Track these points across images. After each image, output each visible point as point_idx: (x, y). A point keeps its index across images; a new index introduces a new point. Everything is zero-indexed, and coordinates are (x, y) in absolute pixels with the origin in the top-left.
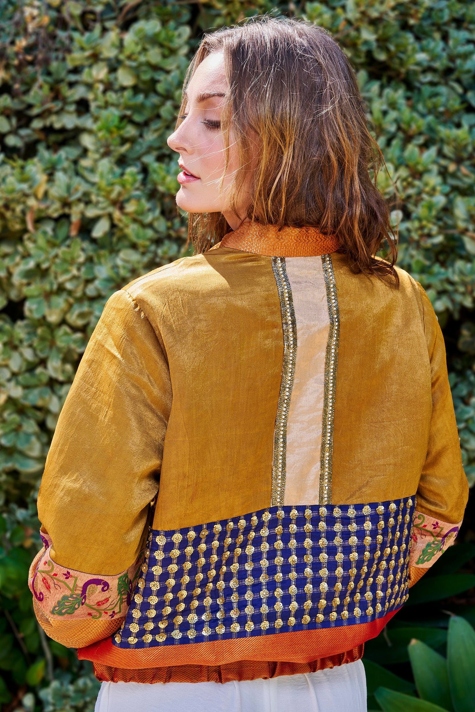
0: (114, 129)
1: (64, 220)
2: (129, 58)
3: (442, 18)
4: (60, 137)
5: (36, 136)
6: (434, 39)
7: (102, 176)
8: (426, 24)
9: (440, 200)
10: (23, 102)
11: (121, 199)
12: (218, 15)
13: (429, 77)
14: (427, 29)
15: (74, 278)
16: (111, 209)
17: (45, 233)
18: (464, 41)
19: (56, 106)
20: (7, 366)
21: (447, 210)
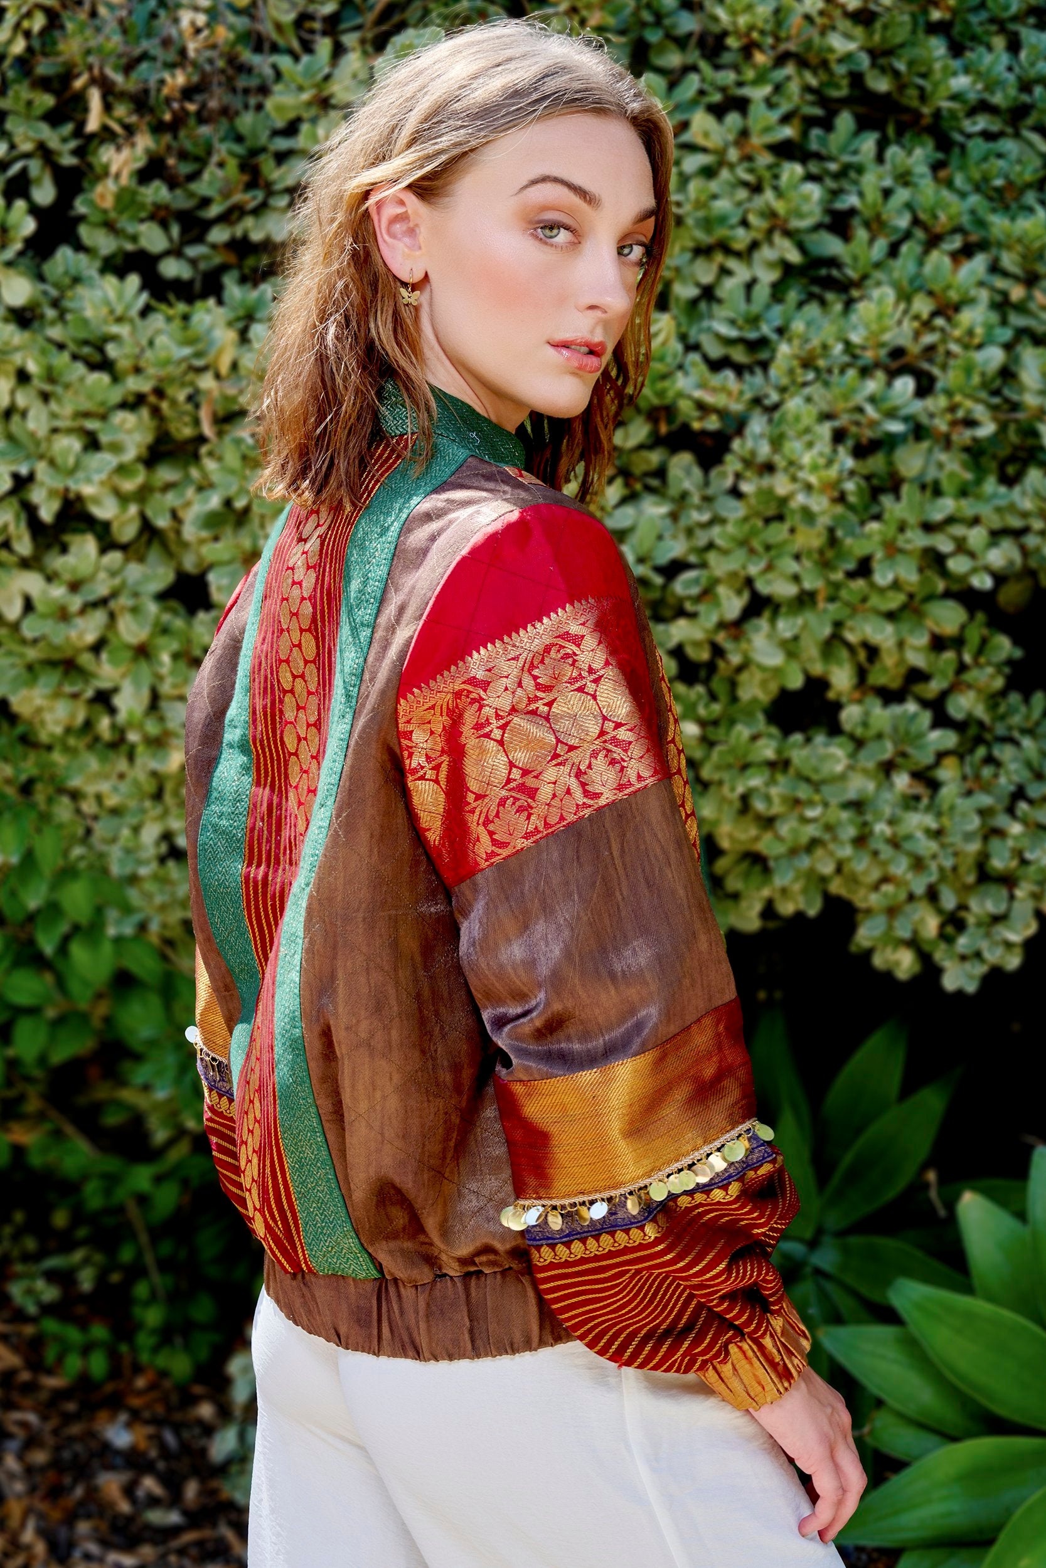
3: (1006, 6)
5: (217, 260)
6: (990, 48)
8: (974, 19)
9: (994, 357)
10: (191, 195)
13: (982, 123)
14: (979, 30)
17: (238, 442)
19: (252, 199)
21: (1007, 374)
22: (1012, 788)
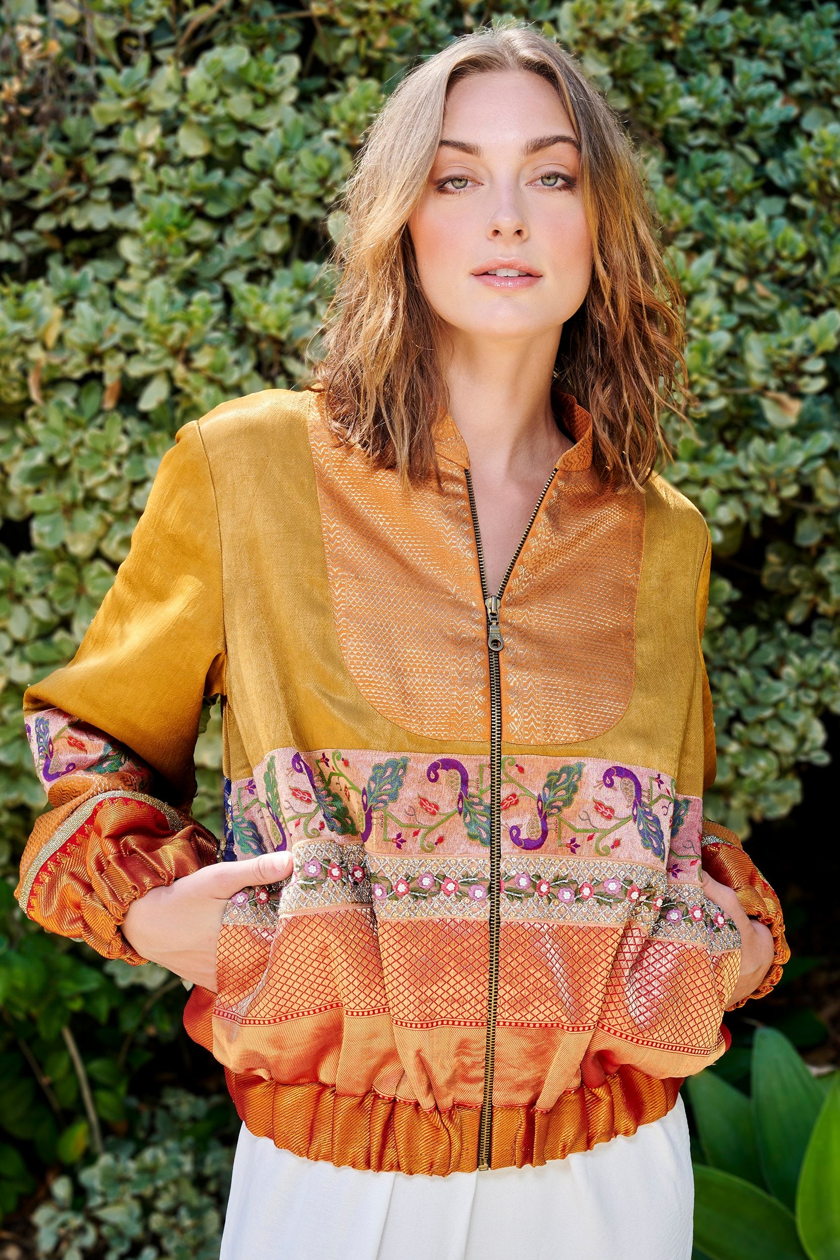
0: (173, 229)
1: (93, 383)
2: (197, 109)
3: (722, 40)
4: (87, 245)
5: (44, 244)
6: (709, 75)
7: (152, 307)
8: (694, 49)
9: (722, 340)
10: (21, 187)
11: (186, 345)
12: (345, 37)
13: (702, 137)
14: (698, 58)
15: (111, 479)
16: (169, 363)
17: (61, 405)
18: (759, 78)
19: (76, 192)
20: (4, 630)
21: (734, 355)
22: (731, 713)
